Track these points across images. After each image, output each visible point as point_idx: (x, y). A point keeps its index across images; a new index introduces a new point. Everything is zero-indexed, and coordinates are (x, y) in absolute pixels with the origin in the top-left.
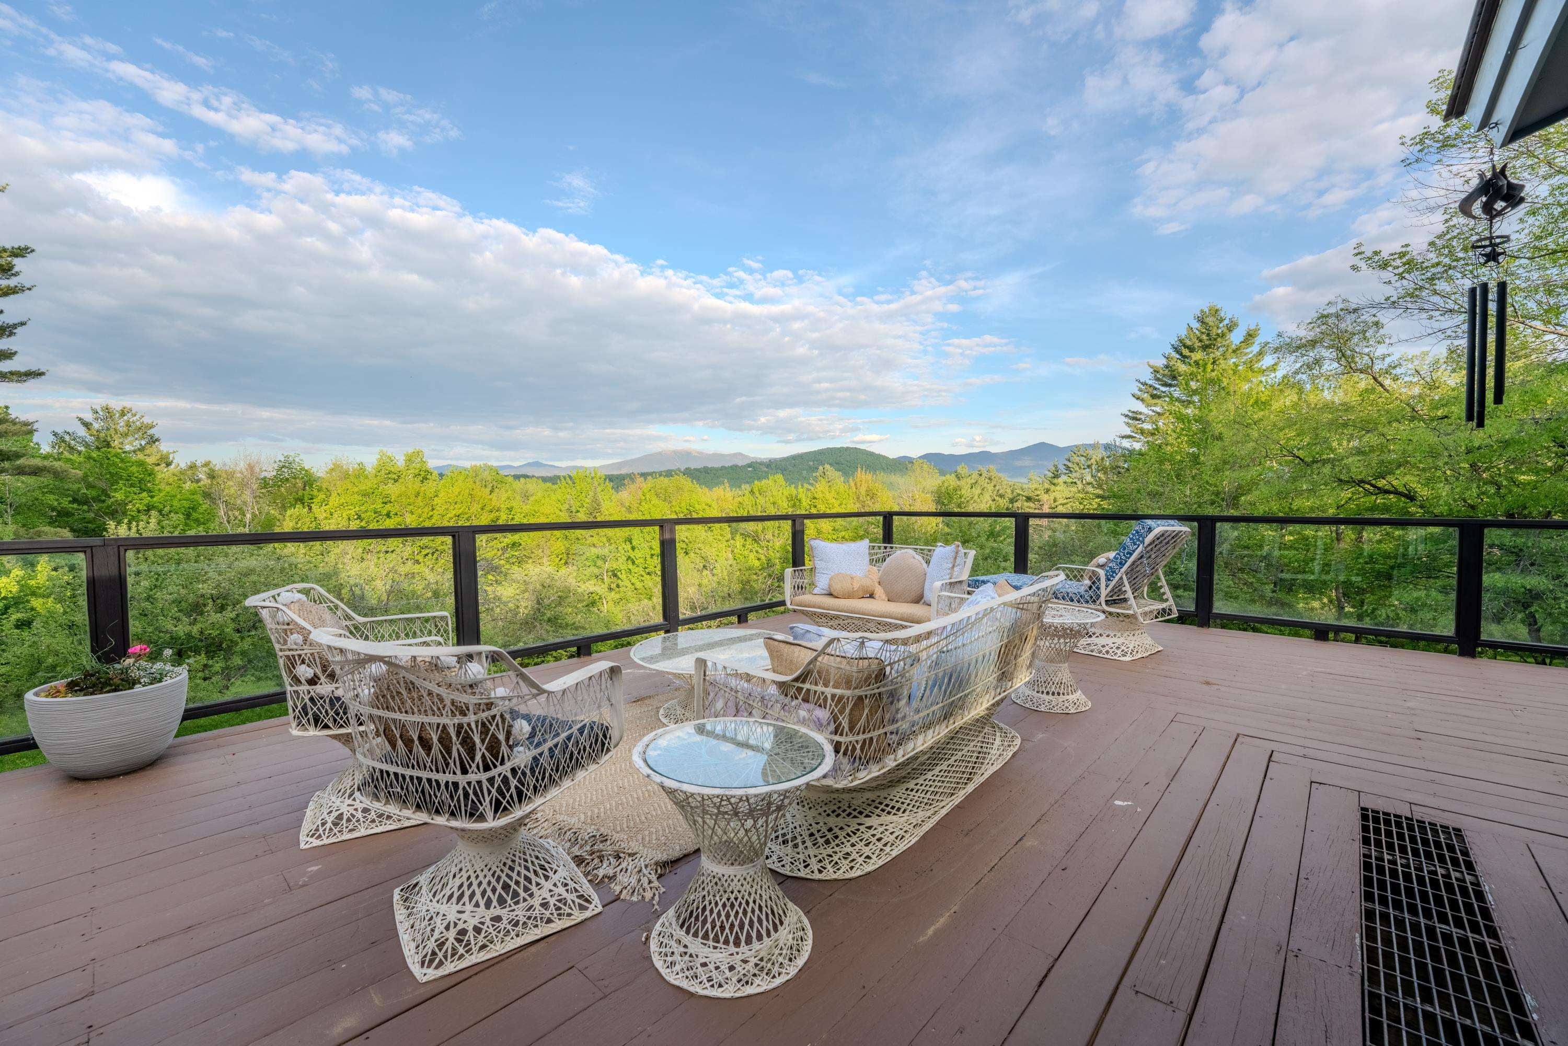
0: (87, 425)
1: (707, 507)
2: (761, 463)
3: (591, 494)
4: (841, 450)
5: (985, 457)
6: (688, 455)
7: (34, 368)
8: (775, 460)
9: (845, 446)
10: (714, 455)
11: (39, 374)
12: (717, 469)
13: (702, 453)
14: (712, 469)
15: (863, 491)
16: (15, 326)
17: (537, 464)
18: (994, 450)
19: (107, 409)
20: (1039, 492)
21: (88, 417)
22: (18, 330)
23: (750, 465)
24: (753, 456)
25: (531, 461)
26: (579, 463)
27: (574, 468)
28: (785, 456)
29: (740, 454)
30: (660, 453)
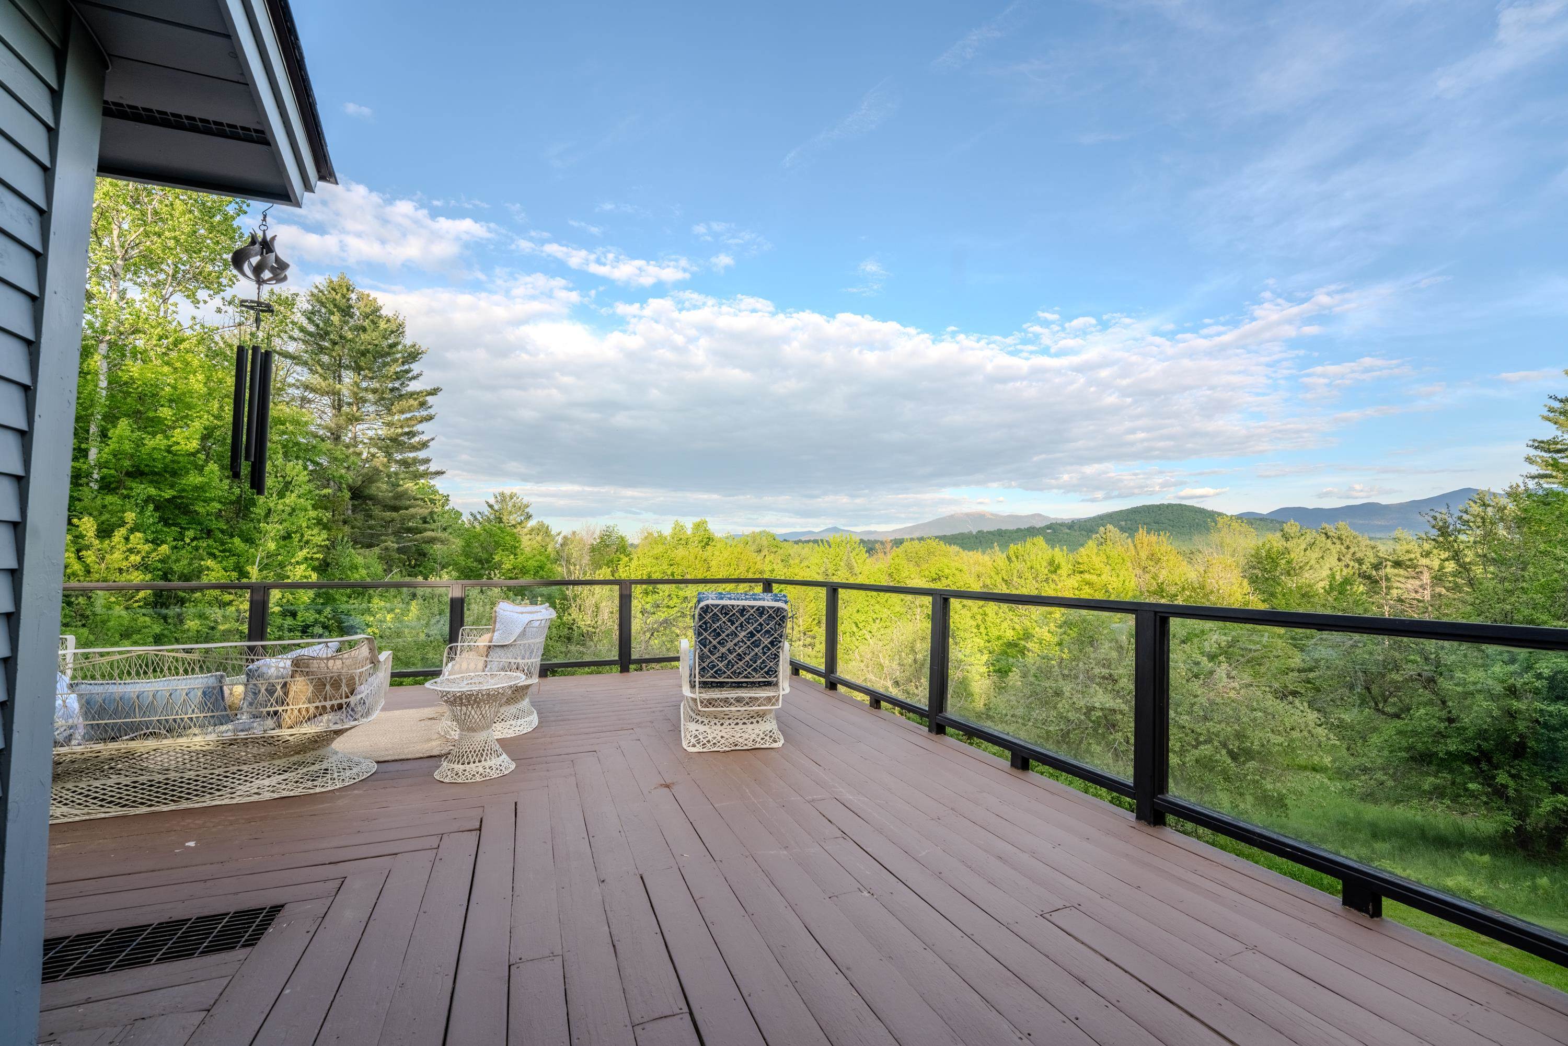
0: (491, 506)
1: (957, 572)
2: (1062, 525)
3: (845, 558)
4: (1160, 507)
5: (1369, 511)
6: (981, 517)
7: (439, 469)
8: (1079, 520)
9: (1166, 502)
10: (1009, 516)
11: (443, 473)
12: (1011, 532)
13: (996, 515)
14: (1006, 531)
15: (1144, 554)
16: (428, 441)
17: (835, 530)
18: (1384, 500)
19: (502, 494)
20: (1413, 556)
21: (492, 501)
22: (431, 444)
23: (1048, 527)
24: (1052, 516)
25: (830, 526)
26: (872, 528)
27: (870, 532)
28: (1092, 516)
29: (1039, 515)
30: (952, 516)
